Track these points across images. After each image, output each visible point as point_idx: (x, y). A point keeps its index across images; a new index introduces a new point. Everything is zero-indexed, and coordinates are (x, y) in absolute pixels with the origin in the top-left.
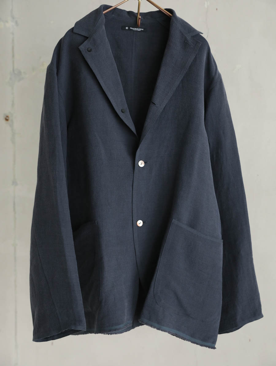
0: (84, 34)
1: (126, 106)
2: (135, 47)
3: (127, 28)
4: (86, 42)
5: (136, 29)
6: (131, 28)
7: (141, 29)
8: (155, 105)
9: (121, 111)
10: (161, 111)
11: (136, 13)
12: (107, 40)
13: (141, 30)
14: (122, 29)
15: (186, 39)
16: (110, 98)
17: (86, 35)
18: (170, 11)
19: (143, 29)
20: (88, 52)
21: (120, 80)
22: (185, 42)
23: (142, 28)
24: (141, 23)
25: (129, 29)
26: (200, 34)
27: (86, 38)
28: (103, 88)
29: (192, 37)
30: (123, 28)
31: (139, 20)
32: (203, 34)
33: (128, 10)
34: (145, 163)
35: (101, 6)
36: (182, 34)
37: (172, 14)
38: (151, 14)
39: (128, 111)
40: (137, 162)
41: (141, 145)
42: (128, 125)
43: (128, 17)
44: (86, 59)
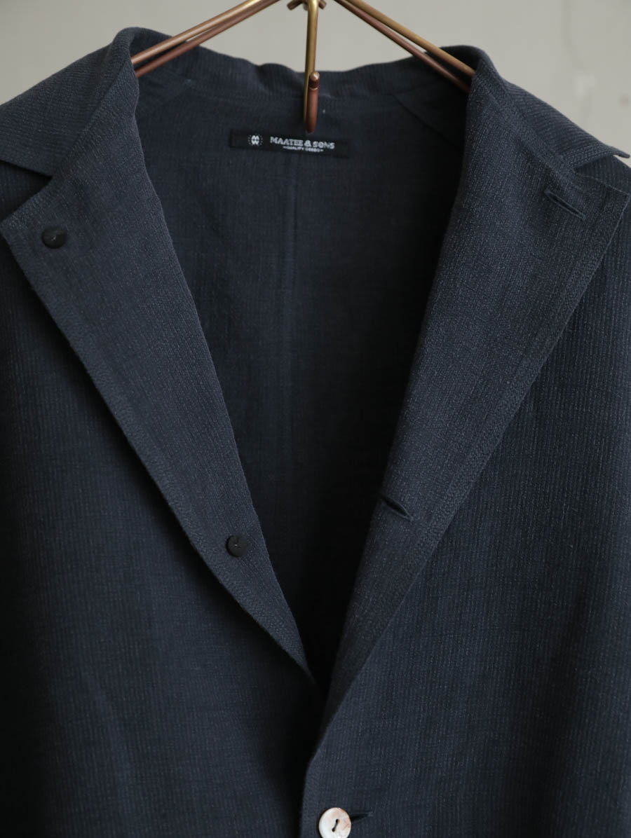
0: (26, 159)
1: (252, 519)
2: (296, 227)
3: (255, 140)
4: (38, 198)
5: (297, 145)
6: (274, 140)
7: (322, 145)
8: (404, 513)
9: (224, 550)
10: (434, 545)
11: (301, 74)
12: (149, 189)
13: (325, 149)
14: (230, 146)
15: (548, 179)
16: (166, 483)
17: (38, 168)
18: (470, 55)
19: (332, 146)
20: (44, 249)
21: (218, 392)
22: (543, 195)
23: (328, 142)
24: (319, 114)
25: (266, 146)
26: (617, 157)
27: (40, 180)
28: (126, 431)
29: (577, 170)
30: (238, 139)
31: (309, 91)
32: (627, 156)
33: (258, 60)
34: (352, 819)
35: (121, 36)
36: (530, 157)
37: (474, 67)
38: (370, 75)
39: (262, 544)
40: (314, 818)
41: (328, 729)
42: (260, 620)
43: (261, 88)
44: (32, 282)
